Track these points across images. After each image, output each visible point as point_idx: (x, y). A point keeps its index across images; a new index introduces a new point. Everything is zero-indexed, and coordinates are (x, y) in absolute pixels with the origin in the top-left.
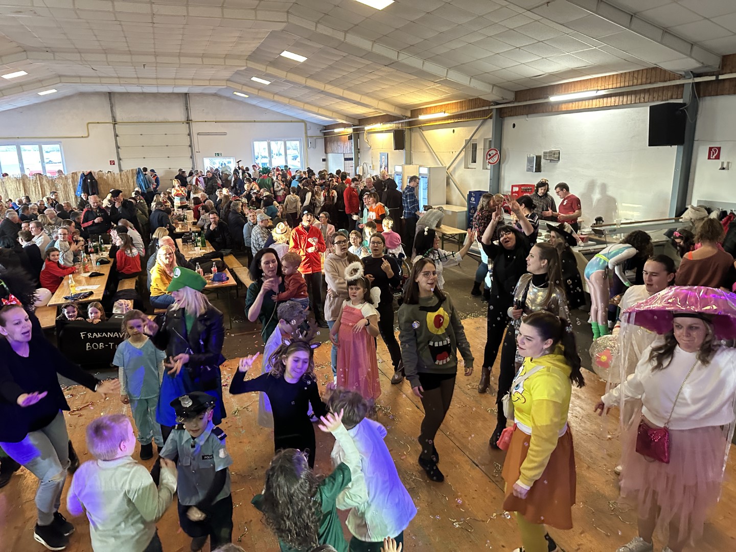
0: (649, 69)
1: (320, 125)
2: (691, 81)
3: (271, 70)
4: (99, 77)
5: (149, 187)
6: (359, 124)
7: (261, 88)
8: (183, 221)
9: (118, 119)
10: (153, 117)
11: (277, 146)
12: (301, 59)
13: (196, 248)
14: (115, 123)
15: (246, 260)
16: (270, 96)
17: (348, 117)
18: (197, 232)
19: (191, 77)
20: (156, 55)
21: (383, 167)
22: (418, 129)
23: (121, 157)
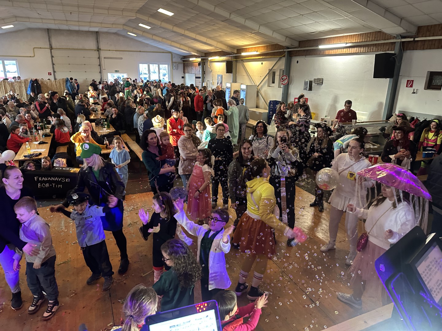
0: (377, 32)
1: (180, 55)
2: (399, 40)
3: (151, 20)
4: (42, 19)
5: (73, 90)
6: (205, 55)
7: (144, 30)
8: (95, 112)
9: (54, 46)
10: (76, 46)
11: (154, 67)
12: (170, 14)
13: (104, 129)
14: (51, 48)
15: (135, 138)
16: (150, 36)
17: (198, 51)
18: (104, 119)
19: (101, 22)
20: (78, 6)
21: (219, 83)
22: (241, 61)
23: (55, 70)
